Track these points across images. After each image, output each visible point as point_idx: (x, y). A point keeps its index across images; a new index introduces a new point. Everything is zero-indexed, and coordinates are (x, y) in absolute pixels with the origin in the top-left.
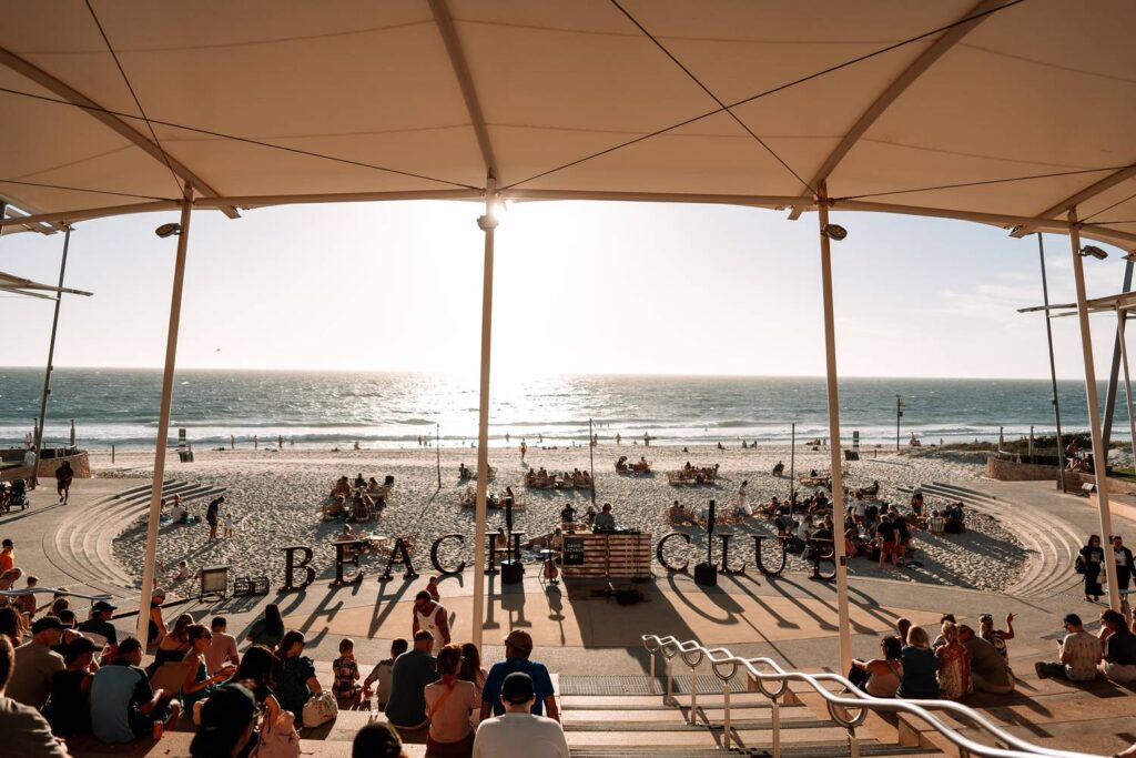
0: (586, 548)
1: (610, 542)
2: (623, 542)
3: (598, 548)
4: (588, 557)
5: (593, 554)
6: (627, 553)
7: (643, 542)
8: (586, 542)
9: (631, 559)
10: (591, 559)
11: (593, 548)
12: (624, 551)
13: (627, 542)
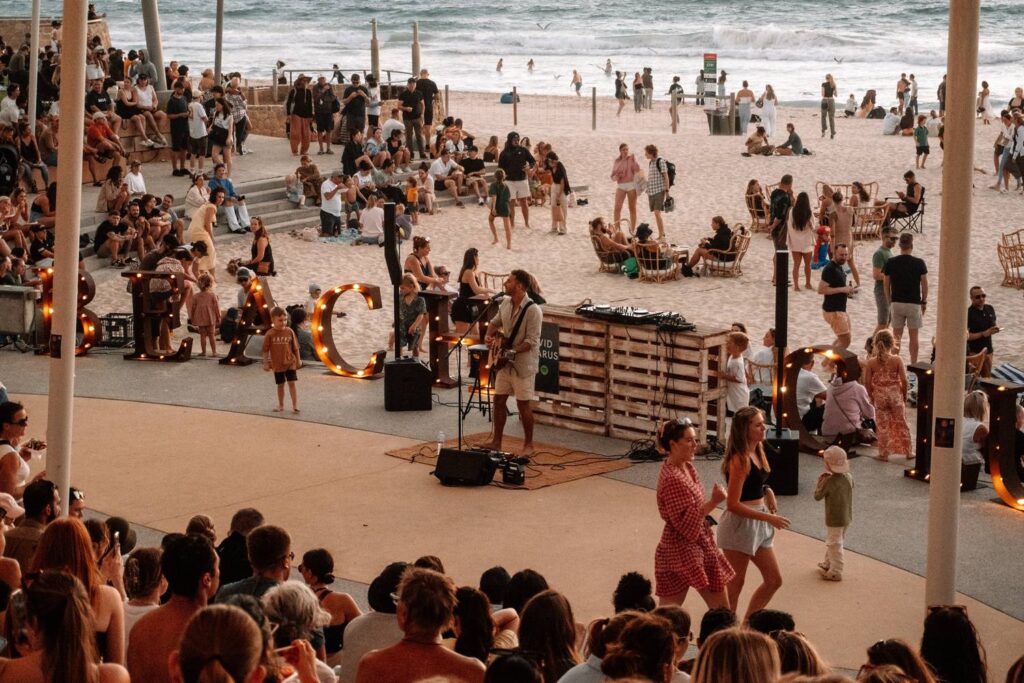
0: (564, 352)
1: (613, 344)
2: (640, 348)
3: (589, 355)
4: (568, 374)
5: (579, 369)
6: (650, 380)
7: (684, 355)
8: (564, 337)
9: (660, 396)
10: (574, 382)
11: (578, 354)
12: (644, 371)
13: (651, 349)
